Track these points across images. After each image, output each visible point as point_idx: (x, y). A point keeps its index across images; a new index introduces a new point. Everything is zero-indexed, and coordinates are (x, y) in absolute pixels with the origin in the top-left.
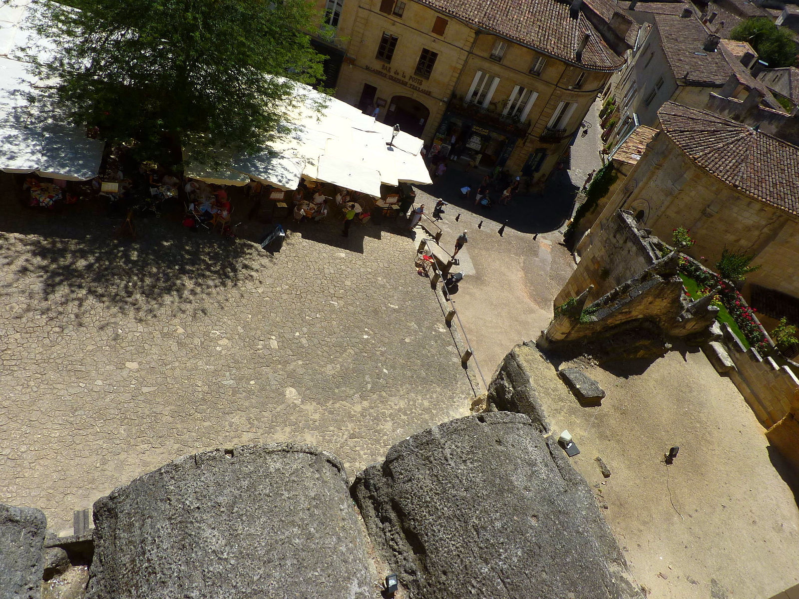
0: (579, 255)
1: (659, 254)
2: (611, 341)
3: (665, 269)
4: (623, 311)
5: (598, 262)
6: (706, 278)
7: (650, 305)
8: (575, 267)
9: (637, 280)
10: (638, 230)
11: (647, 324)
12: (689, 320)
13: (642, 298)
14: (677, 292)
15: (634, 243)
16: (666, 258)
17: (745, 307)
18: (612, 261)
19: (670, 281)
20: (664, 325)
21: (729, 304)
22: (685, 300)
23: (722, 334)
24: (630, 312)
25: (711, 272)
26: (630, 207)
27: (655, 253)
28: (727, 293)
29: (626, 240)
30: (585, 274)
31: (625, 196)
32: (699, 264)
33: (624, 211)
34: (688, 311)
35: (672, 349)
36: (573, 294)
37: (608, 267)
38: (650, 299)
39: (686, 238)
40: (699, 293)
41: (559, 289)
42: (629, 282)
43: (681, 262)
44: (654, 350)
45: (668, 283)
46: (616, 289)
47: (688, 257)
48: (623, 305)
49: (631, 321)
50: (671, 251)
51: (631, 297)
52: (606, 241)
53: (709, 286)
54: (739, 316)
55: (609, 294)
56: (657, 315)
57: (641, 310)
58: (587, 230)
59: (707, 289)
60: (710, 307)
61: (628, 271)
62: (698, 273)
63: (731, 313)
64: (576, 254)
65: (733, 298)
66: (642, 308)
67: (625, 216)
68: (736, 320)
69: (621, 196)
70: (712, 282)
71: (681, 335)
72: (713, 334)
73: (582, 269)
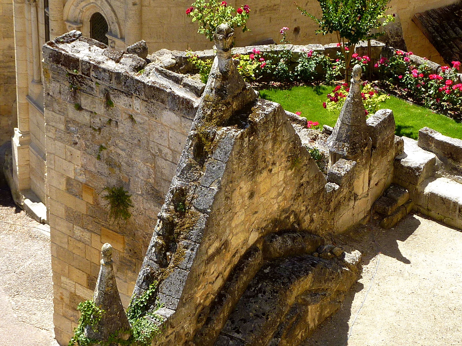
0: (36, 199)
1: (195, 80)
2: (236, 335)
3: (227, 104)
4: (211, 251)
5: (86, 186)
6: (321, 67)
7: (255, 199)
8: (46, 230)
9: (190, 166)
10: (118, 61)
11: (278, 243)
12: (351, 175)
13: (227, 198)
14: (285, 134)
15: (128, 94)
16: (211, 82)
17: (436, 72)
18: (112, 164)
19: (254, 124)
20: (312, 221)
21: (403, 85)
22: (314, 139)
23: (432, 156)
24: (226, 244)
25: (322, 48)
26: (65, 22)
27: (185, 85)
28: (383, 67)
29: (108, 98)
30: (78, 231)
31: (37, 7)
32: (288, 47)
33: (58, 41)
34: (335, 157)
35: (365, 259)
36: (82, 292)
37: (113, 181)
38: (245, 187)
39: (224, 12)
40: (331, 106)
41: (47, 307)
42: (176, 183)
43: (251, 68)
44: (333, 286)
45: (253, 130)
46: (161, 218)
47: (259, 48)
48: (200, 241)
49: (241, 262)
50: (212, 58)
51: (204, 211)
52: (67, 128)
53: (338, 78)
54: (438, 96)
55: (154, 239)
56: (284, 211)
57: (243, 223)
58: (12, 134)
59: (338, 87)
60: (371, 120)
61: (161, 163)
62: (299, 68)
63: (418, 102)
64: (27, 202)
65: (401, 70)
66: (242, 218)
67: (67, 49)
68: (440, 109)
69: (30, 13)
70: (339, 66)
71: (362, 216)
72: (418, 169)
73: (63, 226)
